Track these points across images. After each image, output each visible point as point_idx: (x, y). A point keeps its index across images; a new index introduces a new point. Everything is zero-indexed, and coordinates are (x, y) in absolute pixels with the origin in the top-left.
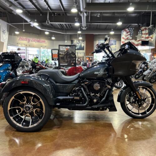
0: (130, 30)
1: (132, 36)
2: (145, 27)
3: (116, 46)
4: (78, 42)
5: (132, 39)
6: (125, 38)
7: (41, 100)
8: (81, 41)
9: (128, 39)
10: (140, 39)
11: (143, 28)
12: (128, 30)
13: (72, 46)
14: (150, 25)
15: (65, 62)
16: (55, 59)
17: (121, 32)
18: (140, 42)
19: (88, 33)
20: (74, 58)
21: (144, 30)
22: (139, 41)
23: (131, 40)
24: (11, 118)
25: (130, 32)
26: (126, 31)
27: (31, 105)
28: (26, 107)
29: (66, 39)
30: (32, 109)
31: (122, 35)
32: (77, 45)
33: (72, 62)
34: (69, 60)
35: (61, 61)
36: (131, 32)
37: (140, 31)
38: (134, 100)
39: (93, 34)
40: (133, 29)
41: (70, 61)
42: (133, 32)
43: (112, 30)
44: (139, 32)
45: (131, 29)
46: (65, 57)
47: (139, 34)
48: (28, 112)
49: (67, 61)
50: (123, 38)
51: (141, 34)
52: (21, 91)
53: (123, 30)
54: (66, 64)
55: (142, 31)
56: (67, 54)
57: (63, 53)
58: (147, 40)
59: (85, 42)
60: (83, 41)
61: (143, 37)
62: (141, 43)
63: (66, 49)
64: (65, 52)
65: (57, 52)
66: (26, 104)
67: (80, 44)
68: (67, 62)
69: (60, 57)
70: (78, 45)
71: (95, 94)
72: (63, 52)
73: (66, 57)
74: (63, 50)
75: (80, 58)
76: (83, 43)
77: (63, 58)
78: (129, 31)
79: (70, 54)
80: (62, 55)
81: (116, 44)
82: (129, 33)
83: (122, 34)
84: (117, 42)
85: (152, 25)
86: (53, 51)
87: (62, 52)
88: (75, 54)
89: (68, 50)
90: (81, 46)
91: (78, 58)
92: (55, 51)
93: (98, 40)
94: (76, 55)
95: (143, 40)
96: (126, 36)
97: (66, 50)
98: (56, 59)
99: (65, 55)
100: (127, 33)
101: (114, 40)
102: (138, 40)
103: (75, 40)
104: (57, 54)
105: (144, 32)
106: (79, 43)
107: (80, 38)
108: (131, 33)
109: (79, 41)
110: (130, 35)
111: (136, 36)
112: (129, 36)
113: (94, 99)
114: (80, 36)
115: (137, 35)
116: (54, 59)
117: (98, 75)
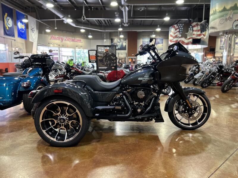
0: (180, 27)
1: (181, 33)
2: (197, 23)
3: (163, 45)
4: (119, 41)
5: (182, 37)
6: (174, 35)
7: (77, 111)
8: (122, 40)
9: (177, 36)
10: (191, 37)
11: (194, 24)
12: (177, 26)
13: (111, 47)
14: (202, 21)
15: (104, 66)
17: (169, 29)
18: (191, 40)
19: (131, 31)
20: (115, 60)
21: (196, 26)
22: (189, 39)
23: (180, 38)
24: (44, 131)
25: (179, 28)
26: (174, 27)
27: (66, 116)
28: (60, 119)
29: (105, 37)
30: (67, 120)
31: (170, 32)
32: (118, 44)
33: (112, 65)
34: (109, 62)
35: (99, 63)
36: (180, 29)
37: (191, 27)
38: (183, 109)
39: (136, 31)
40: (183, 25)
41: (110, 64)
42: (182, 29)
43: (158, 26)
44: (189, 29)
45: (181, 25)
46: (104, 60)
47: (189, 31)
48: (63, 125)
49: (107, 64)
50: (171, 36)
51: (192, 31)
52: (54, 100)
53: (171, 27)
54: (106, 68)
55: (193, 27)
56: (106, 55)
57: (102, 55)
58: (199, 38)
59: (127, 40)
60: (124, 39)
61: (194, 34)
62: (192, 42)
63: (105, 50)
64: (104, 54)
65: (95, 53)
66: (60, 116)
67: (121, 43)
68: (106, 65)
69: (98, 60)
70: (119, 45)
71: (139, 103)
72: (102, 54)
73: (106, 59)
74: (102, 52)
75: (121, 60)
76: (125, 41)
77: (101, 61)
78: (178, 27)
79: (110, 56)
80: (101, 57)
81: (162, 43)
82: (178, 30)
83: (170, 31)
84: (164, 40)
85: (204, 20)
86: (90, 51)
87: (101, 53)
88: (116, 55)
89: (107, 51)
90: (122, 45)
91: (120, 60)
92: (93, 51)
93: (143, 38)
94: (116, 57)
95: (194, 38)
96: (174, 33)
97: (105, 52)
98: (94, 62)
99: (104, 57)
100: (176, 30)
101: (161, 38)
102: (188, 37)
103: (115, 39)
104: (95, 55)
105: (195, 29)
106: (120, 42)
107: (122, 36)
108: (180, 30)
109: (120, 40)
110: (179, 32)
111: (186, 33)
112: (178, 34)
113: (138, 108)
114: (122, 33)
115: (187, 32)
117: (143, 81)
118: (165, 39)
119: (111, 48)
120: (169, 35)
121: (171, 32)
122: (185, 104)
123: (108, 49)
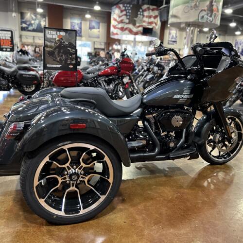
0: (127, 8)
1: (128, 17)
2: (148, 6)
3: (99, 31)
4: (34, 17)
5: (129, 23)
6: (119, 20)
7: (106, 159)
8: (39, 16)
9: (123, 21)
10: (141, 24)
11: (145, 7)
12: (124, 6)
14: (162, 5)
15: (57, 63)
16: (6, 48)
17: (111, 10)
18: (141, 29)
19: (55, 4)
20: (74, 54)
21: (147, 10)
22: (139, 27)
23: (127, 24)
25: (125, 10)
26: (119, 8)
29: (14, 9)
31: (112, 14)
32: (33, 22)
33: (69, 62)
34: (64, 57)
36: (128, 11)
37: (141, 10)
39: (63, 6)
40: (131, 6)
41: (66, 60)
42: (130, 11)
43: (97, 3)
44: (139, 13)
45: (128, 5)
46: (56, 52)
47: (139, 16)
49: (60, 59)
50: (115, 20)
51: (142, 16)
53: (115, 7)
54: (59, 66)
55: (143, 11)
56: (60, 45)
57: (53, 44)
58: (150, 27)
59: (47, 18)
60: (43, 16)
61: (144, 22)
62: (142, 31)
63: (59, 36)
64: (56, 43)
65: (10, 36)
67: (37, 22)
68: (60, 62)
69: (46, 52)
70: (34, 24)
71: (168, 133)
72: (52, 42)
73: (59, 52)
74: (52, 39)
76: (44, 19)
77: (51, 54)
78: (124, 8)
79: (66, 47)
80: (51, 47)
81: (99, 28)
82: (124, 13)
83: (112, 12)
84: (101, 24)
85: (166, 4)
87: (50, 41)
88: (76, 47)
89: (62, 39)
90: (39, 25)
93: (71, 18)
95: (144, 26)
96: (120, 17)
97: (57, 39)
99: (56, 47)
100: (122, 11)
101: (97, 21)
102: (137, 25)
103: (27, 13)
105: (146, 14)
106: (35, 20)
107: (40, 10)
108: (127, 13)
109: (36, 16)
110: (126, 15)
111: (135, 19)
112: (124, 18)
114: (40, 6)
115: (136, 16)
116: (4, 49)
117: (180, 100)
118: (103, 22)
119: (67, 35)
120: (112, 19)
121: (114, 13)
122: (224, 131)
123: (63, 36)
